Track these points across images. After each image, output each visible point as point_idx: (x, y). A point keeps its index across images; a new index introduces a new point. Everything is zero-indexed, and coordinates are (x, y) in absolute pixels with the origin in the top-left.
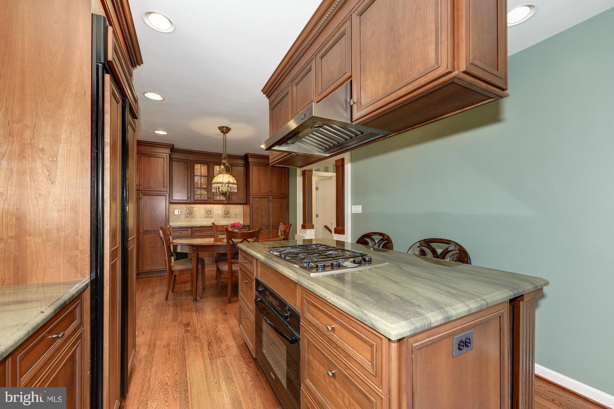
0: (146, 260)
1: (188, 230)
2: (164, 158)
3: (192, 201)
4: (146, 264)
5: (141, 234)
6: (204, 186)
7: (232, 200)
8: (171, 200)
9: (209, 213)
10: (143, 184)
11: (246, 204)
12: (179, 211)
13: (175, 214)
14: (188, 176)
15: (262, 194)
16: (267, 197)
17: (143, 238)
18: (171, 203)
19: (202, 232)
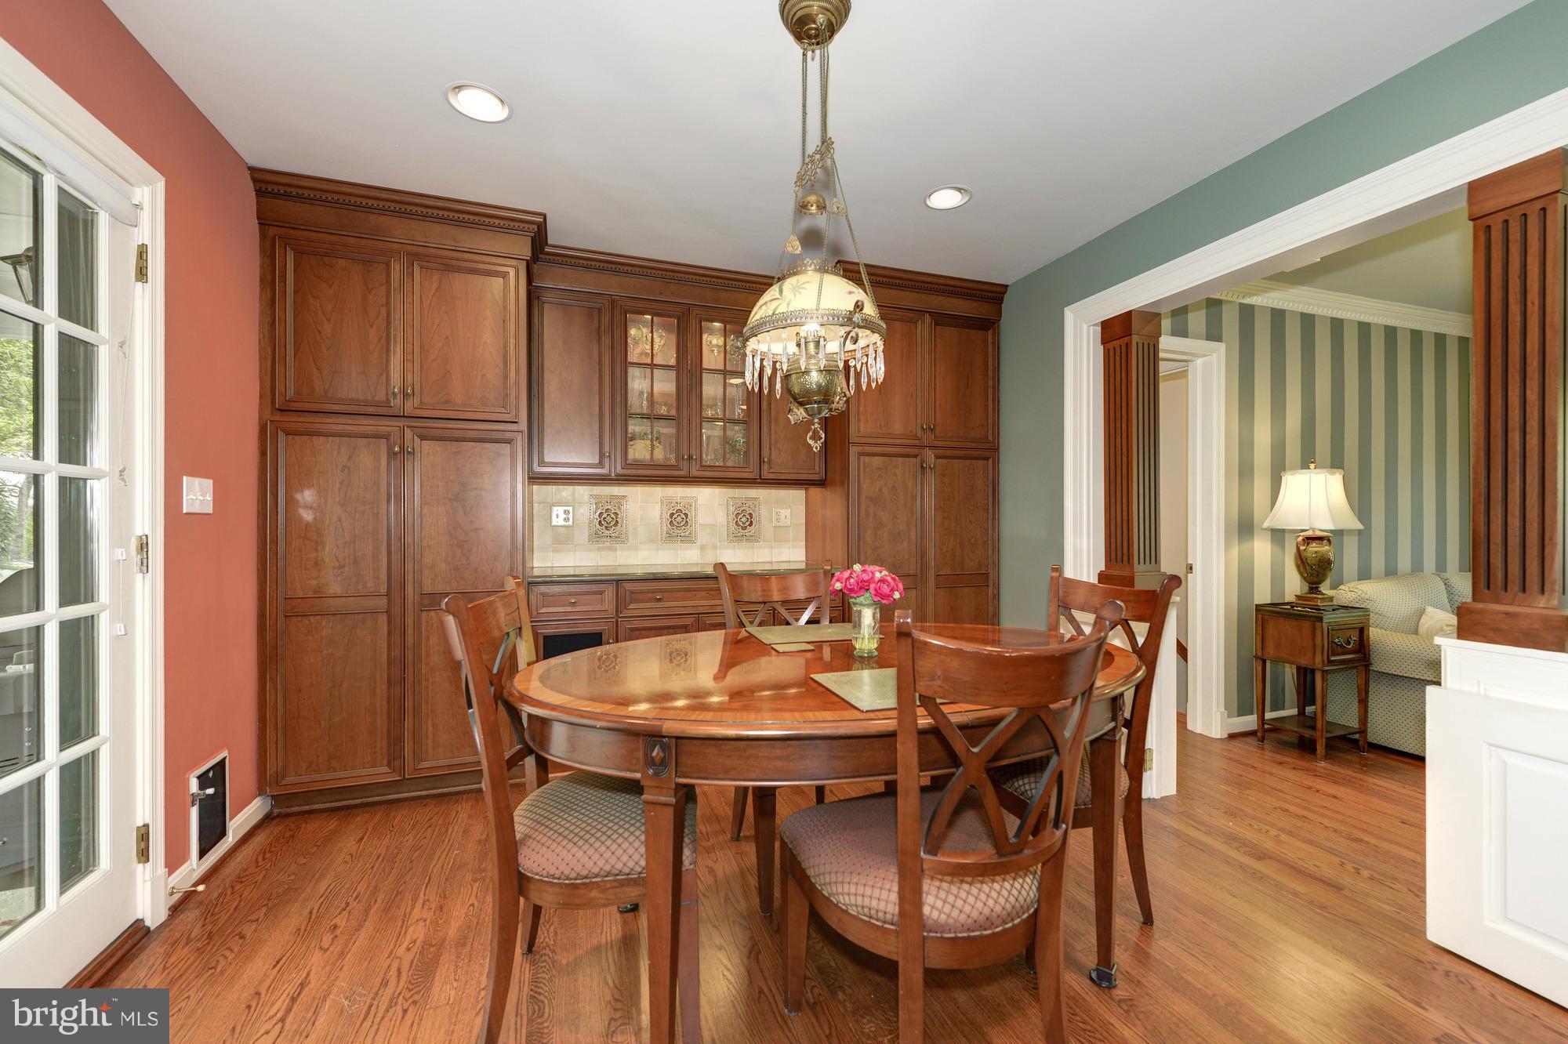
0: (430, 724)
1: (601, 593)
2: (505, 275)
3: (619, 470)
4: (430, 742)
5: (410, 608)
6: (663, 410)
7: (770, 468)
8: (535, 465)
9: (679, 523)
10: (417, 388)
11: (821, 483)
12: (566, 512)
13: (554, 523)
14: (600, 363)
15: (898, 441)
16: (915, 451)
17: (417, 627)
18: (534, 479)
19: (659, 600)
